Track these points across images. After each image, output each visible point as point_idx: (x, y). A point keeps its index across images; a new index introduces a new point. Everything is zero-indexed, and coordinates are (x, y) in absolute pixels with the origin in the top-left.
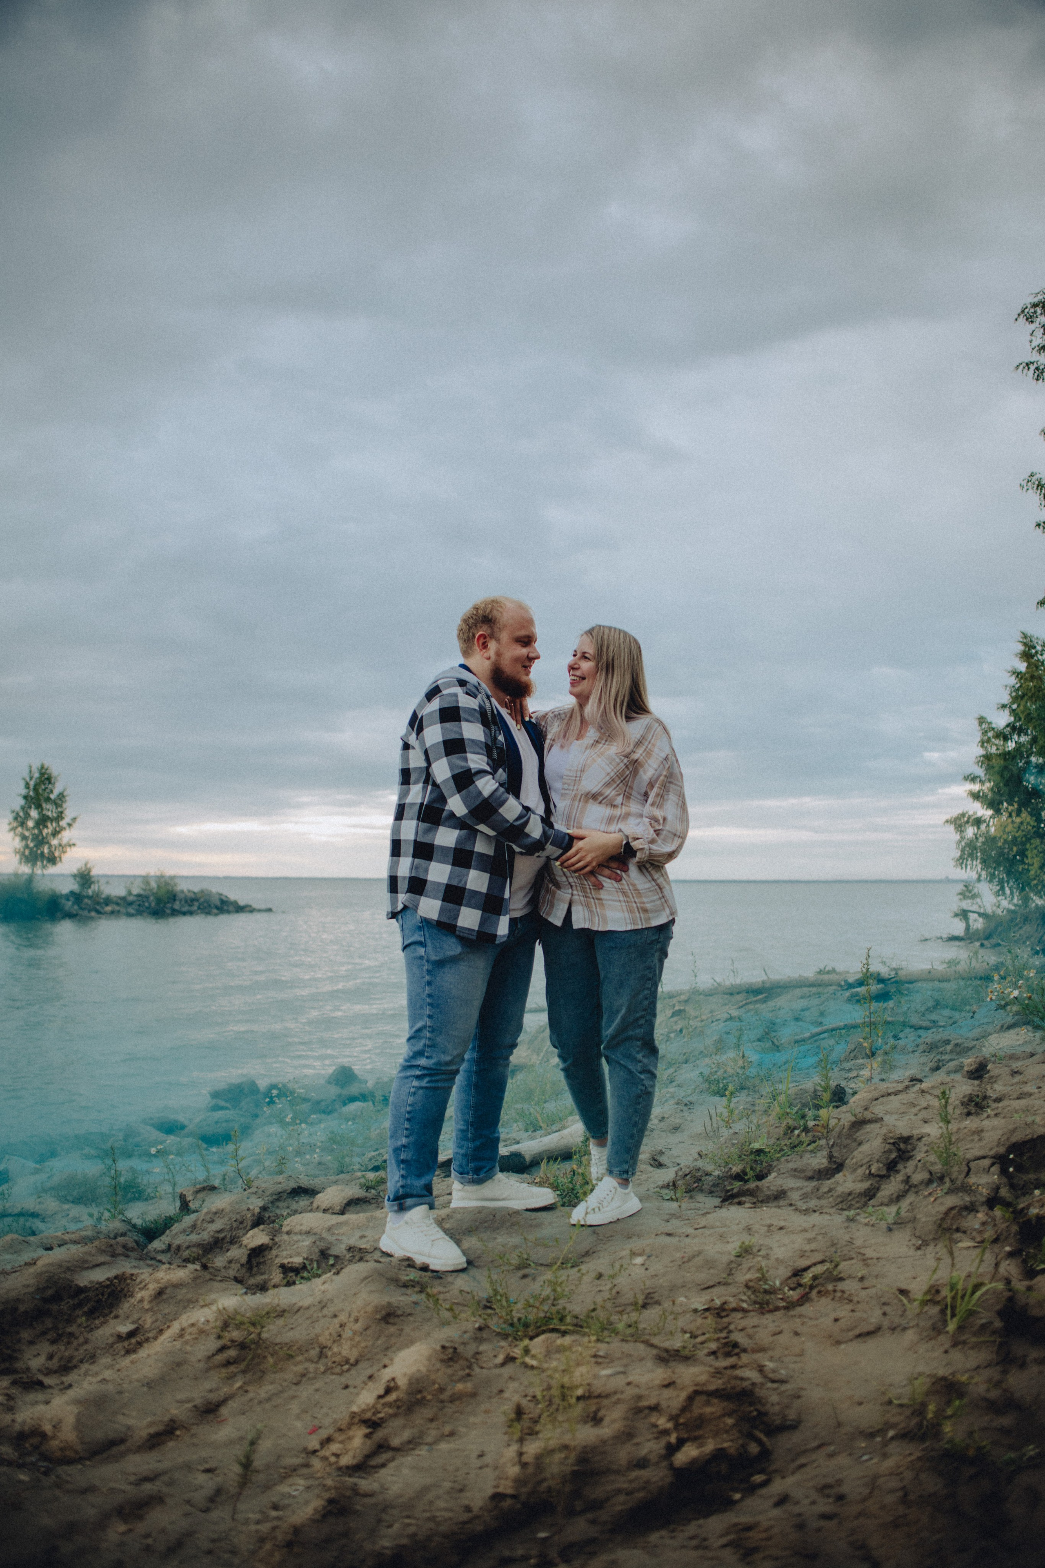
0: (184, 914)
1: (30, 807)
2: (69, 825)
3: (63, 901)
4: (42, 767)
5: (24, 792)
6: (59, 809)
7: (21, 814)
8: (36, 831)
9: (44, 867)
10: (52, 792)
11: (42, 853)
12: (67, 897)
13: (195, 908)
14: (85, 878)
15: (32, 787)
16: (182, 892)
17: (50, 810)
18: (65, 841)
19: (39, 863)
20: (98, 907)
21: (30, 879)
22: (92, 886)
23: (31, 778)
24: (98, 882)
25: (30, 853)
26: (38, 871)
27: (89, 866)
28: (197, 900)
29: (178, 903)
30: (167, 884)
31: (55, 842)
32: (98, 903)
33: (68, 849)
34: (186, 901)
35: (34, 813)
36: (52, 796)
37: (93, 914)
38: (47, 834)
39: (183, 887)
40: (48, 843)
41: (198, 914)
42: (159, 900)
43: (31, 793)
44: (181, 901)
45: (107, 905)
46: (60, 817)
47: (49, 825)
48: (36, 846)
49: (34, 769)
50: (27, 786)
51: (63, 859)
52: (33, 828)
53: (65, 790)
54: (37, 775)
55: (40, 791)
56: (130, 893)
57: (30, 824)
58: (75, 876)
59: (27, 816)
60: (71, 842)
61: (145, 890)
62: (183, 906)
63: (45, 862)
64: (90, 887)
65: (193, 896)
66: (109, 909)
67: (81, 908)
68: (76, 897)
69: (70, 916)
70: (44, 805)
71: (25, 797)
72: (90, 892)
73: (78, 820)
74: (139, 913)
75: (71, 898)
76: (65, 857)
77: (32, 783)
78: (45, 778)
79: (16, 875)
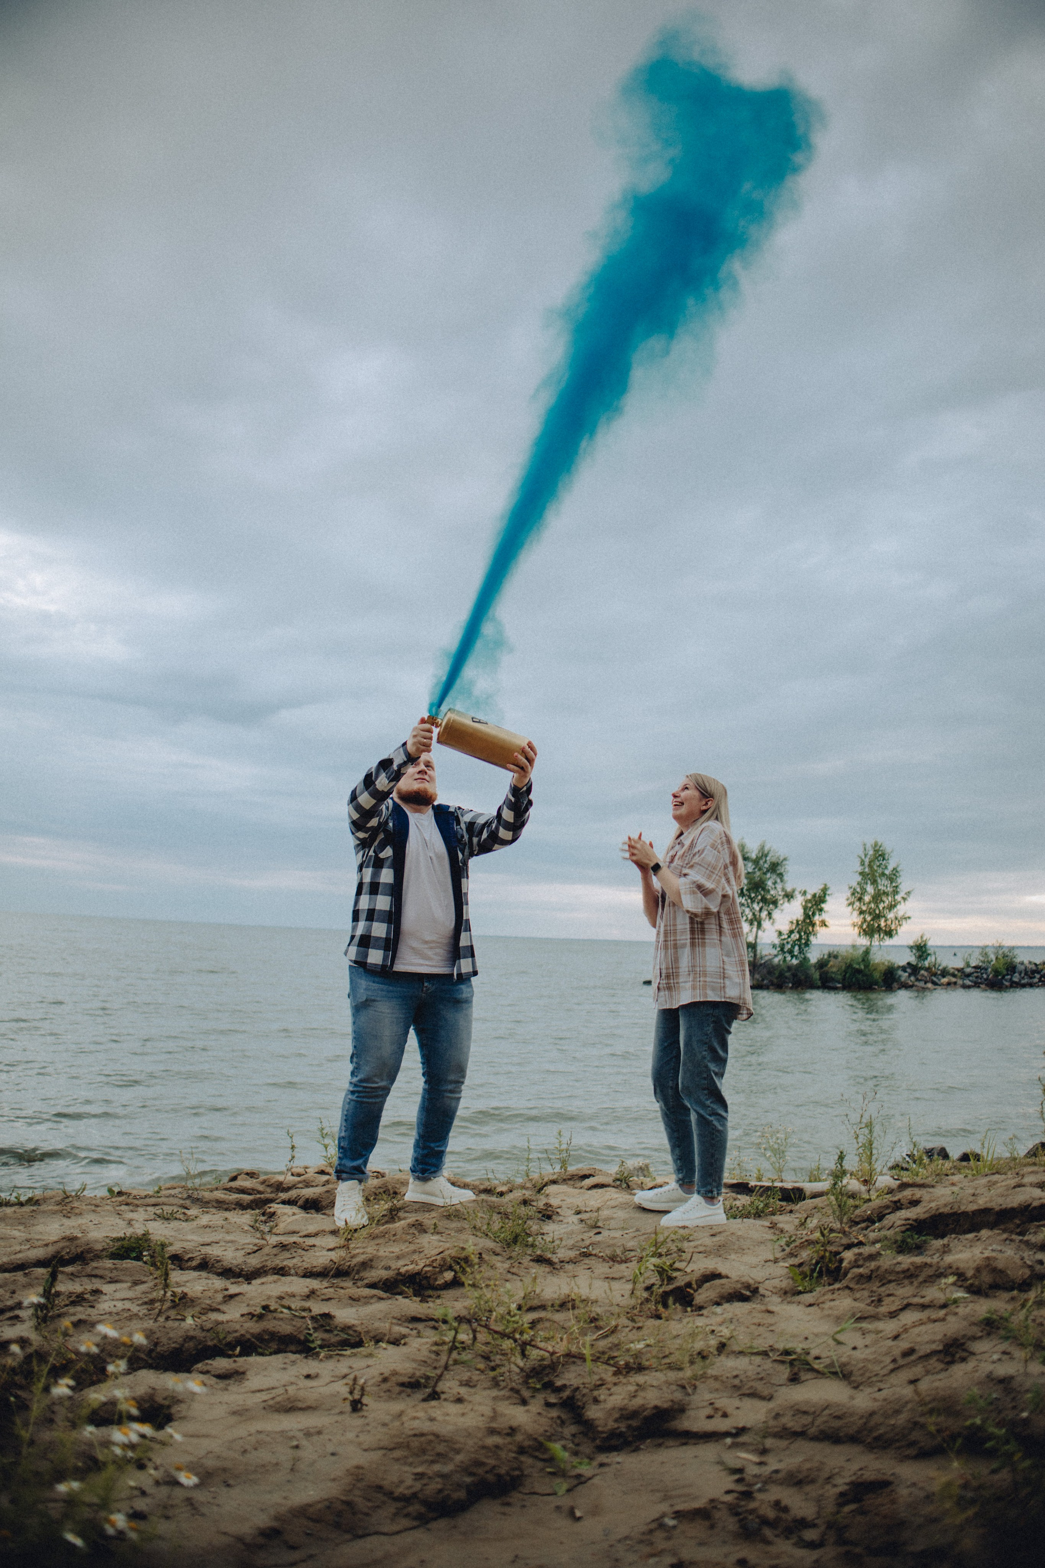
0: (1024, 986)
1: (867, 884)
2: (904, 899)
3: (900, 972)
4: (876, 844)
5: (860, 869)
6: (894, 884)
7: (858, 890)
8: (872, 905)
9: (881, 940)
10: (886, 867)
11: (879, 925)
12: (904, 969)
13: (1036, 980)
14: (921, 949)
15: (867, 863)
16: (1022, 963)
17: (884, 884)
18: (900, 914)
19: (876, 936)
20: (935, 979)
21: (867, 952)
22: (929, 958)
23: (866, 856)
24: (935, 953)
25: (868, 926)
26: (876, 942)
27: (924, 939)
28: (1038, 972)
29: (1016, 974)
30: (1005, 956)
31: (891, 916)
32: (935, 975)
33: (904, 922)
34: (1026, 974)
35: (870, 889)
36: (887, 872)
37: (929, 985)
38: (884, 908)
39: (1023, 958)
40: (884, 916)
41: (1038, 986)
42: (996, 972)
43: (867, 870)
44: (1020, 973)
45: (944, 977)
46: (895, 892)
47: (884, 898)
48: (873, 920)
49: (869, 847)
50: (862, 863)
51: (899, 931)
52: (869, 903)
53: (898, 866)
54: (871, 852)
55: (875, 868)
56: (968, 965)
57: (867, 898)
58: (911, 948)
59: (864, 891)
60: (906, 916)
61: (983, 962)
62: (1023, 978)
63: (882, 935)
64: (926, 958)
65: (1034, 968)
66: (945, 980)
67: (917, 980)
68: (913, 969)
69: (906, 986)
70: (879, 881)
71: (861, 874)
72: (926, 963)
73: (912, 896)
74: (976, 985)
75: (909, 970)
76: (901, 930)
77: (867, 861)
78: (879, 855)
79: (854, 946)
